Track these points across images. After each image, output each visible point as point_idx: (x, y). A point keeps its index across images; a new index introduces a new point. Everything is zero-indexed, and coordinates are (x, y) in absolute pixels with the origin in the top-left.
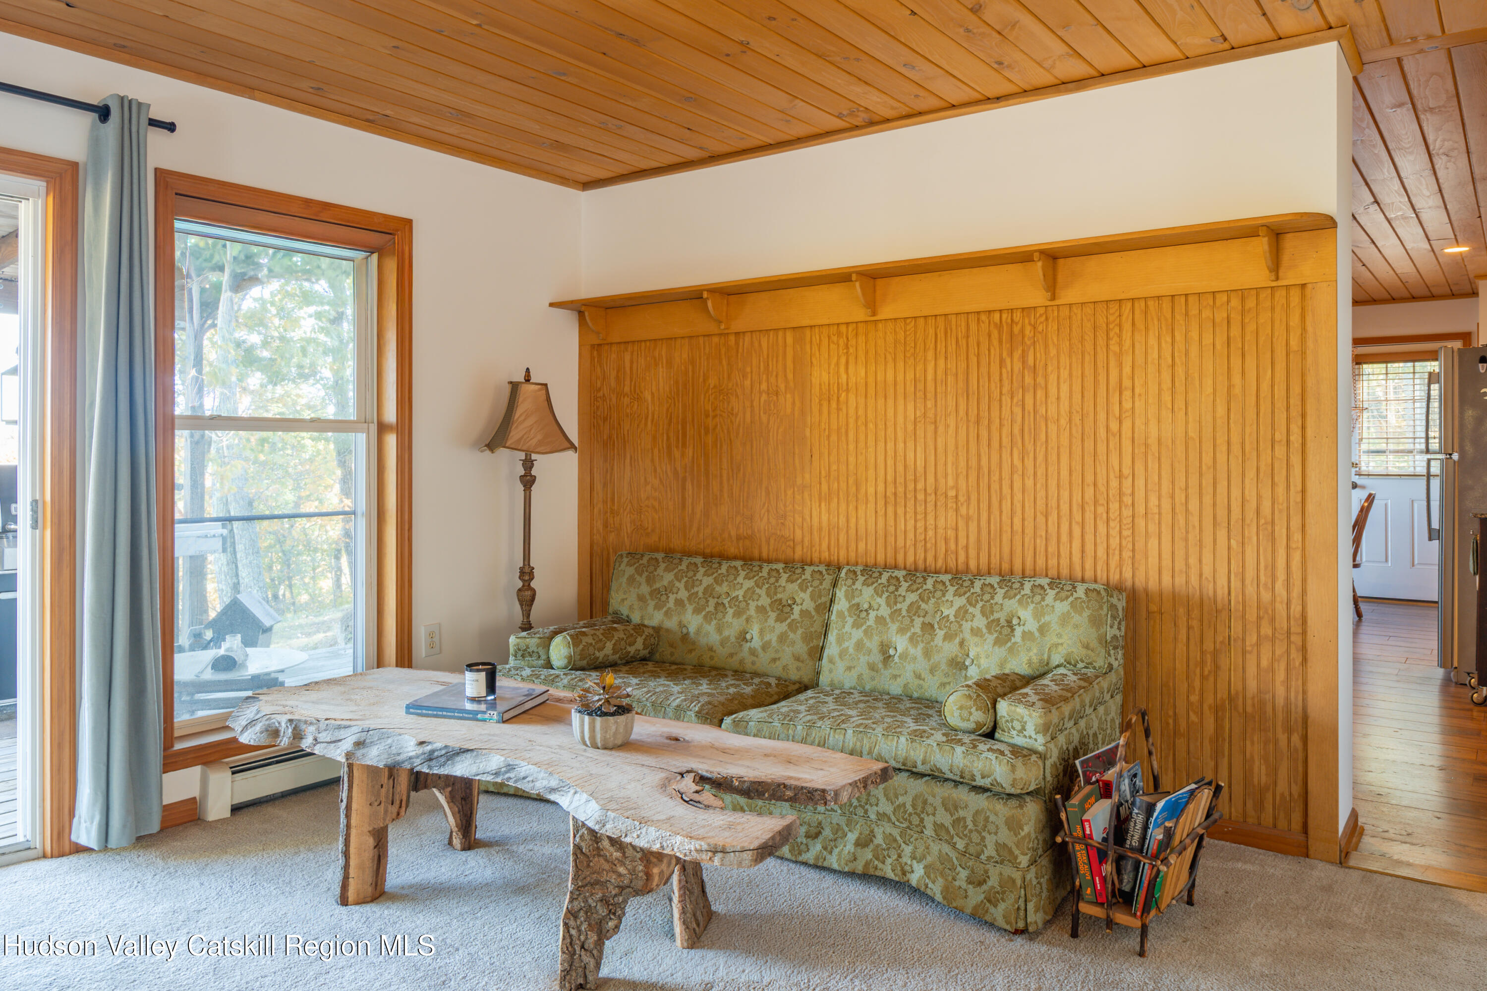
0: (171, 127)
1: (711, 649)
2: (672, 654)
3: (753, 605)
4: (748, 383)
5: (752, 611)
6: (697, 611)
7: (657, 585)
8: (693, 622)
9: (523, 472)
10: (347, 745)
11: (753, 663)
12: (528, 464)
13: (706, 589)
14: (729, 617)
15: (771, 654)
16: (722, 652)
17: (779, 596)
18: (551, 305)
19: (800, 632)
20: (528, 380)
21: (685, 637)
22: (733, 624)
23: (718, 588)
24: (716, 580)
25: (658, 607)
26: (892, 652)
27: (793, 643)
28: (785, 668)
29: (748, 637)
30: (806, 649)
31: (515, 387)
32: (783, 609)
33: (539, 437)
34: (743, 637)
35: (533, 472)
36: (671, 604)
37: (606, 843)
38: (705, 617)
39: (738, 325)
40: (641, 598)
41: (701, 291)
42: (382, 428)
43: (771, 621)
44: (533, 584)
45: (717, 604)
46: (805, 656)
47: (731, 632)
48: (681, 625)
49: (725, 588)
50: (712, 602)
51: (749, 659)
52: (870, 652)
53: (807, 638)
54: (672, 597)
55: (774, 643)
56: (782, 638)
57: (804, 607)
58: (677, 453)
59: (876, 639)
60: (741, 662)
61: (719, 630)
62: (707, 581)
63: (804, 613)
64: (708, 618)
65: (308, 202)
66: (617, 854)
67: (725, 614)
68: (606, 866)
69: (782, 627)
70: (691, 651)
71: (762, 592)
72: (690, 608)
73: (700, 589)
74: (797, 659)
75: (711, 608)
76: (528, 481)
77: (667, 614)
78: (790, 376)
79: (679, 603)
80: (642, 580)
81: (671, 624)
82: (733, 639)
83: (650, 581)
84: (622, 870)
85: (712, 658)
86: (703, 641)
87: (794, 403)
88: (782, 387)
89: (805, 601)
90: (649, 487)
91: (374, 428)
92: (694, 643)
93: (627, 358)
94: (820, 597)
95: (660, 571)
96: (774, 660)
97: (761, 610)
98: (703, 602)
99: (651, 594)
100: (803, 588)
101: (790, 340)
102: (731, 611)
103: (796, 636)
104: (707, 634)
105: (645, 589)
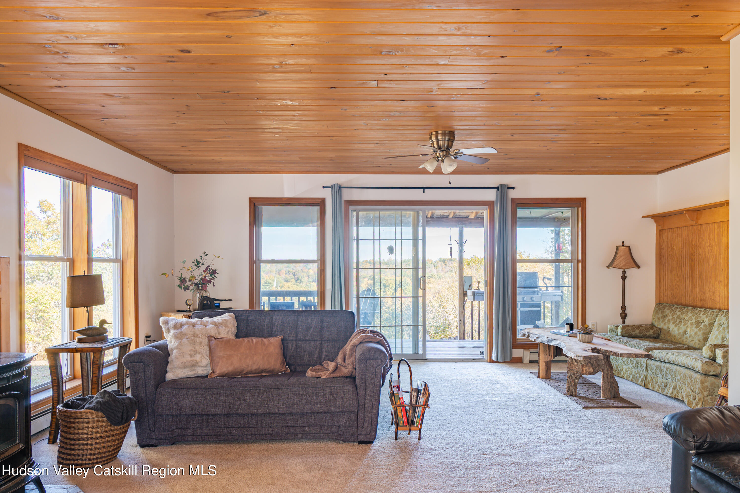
0: (513, 188)
1: (675, 336)
2: (664, 337)
3: (690, 322)
4: (704, 243)
5: (689, 324)
6: (673, 323)
7: (664, 314)
8: (672, 326)
9: (622, 275)
10: (535, 338)
11: (686, 341)
12: (624, 272)
13: (678, 316)
14: (682, 326)
15: (691, 339)
16: (678, 337)
17: (699, 319)
18: (643, 217)
19: (702, 332)
20: (623, 245)
21: (668, 332)
22: (683, 328)
23: (681, 316)
24: (681, 313)
25: (663, 321)
26: (725, 339)
27: (699, 335)
28: (695, 343)
29: (687, 333)
30: (702, 338)
31: (618, 247)
32: (698, 323)
33: (624, 264)
34: (685, 333)
35: (626, 275)
36: (666, 321)
37: (574, 361)
38: (675, 325)
39: (700, 222)
40: (659, 319)
41: (683, 211)
42: (578, 261)
43: (694, 328)
44: (626, 312)
45: (680, 321)
46: (702, 340)
47: (681, 331)
48: (668, 328)
49: (684, 316)
50: (678, 320)
51: (685, 340)
52: (718, 339)
53: (704, 334)
54: (667, 318)
55: (693, 335)
56: (696, 334)
57: (705, 324)
58: (683, 269)
59: (721, 335)
60: (683, 341)
61: (678, 330)
62: (679, 313)
63: (705, 326)
64: (676, 326)
65: (552, 199)
66: (576, 364)
67: (681, 324)
68: (574, 366)
69: (697, 330)
70: (669, 336)
71: (693, 318)
72: (671, 322)
73: (676, 316)
74: (699, 341)
75: (677, 323)
76: (624, 278)
77: (665, 324)
78: (716, 240)
79: (669, 321)
80: (660, 312)
81: (665, 327)
82: (682, 333)
83: (662, 313)
84: (577, 367)
85: (675, 339)
86: (673, 333)
87: (717, 250)
88: (714, 244)
89: (706, 321)
90: (676, 281)
91: (576, 261)
92: (670, 334)
93: (670, 234)
94: (711, 320)
95: (666, 310)
96: (692, 341)
97: (692, 324)
98: (675, 320)
99: (662, 317)
100: (706, 317)
101: (716, 227)
102: (683, 324)
103: (700, 333)
104: (674, 331)
105: (660, 315)
